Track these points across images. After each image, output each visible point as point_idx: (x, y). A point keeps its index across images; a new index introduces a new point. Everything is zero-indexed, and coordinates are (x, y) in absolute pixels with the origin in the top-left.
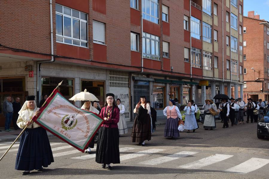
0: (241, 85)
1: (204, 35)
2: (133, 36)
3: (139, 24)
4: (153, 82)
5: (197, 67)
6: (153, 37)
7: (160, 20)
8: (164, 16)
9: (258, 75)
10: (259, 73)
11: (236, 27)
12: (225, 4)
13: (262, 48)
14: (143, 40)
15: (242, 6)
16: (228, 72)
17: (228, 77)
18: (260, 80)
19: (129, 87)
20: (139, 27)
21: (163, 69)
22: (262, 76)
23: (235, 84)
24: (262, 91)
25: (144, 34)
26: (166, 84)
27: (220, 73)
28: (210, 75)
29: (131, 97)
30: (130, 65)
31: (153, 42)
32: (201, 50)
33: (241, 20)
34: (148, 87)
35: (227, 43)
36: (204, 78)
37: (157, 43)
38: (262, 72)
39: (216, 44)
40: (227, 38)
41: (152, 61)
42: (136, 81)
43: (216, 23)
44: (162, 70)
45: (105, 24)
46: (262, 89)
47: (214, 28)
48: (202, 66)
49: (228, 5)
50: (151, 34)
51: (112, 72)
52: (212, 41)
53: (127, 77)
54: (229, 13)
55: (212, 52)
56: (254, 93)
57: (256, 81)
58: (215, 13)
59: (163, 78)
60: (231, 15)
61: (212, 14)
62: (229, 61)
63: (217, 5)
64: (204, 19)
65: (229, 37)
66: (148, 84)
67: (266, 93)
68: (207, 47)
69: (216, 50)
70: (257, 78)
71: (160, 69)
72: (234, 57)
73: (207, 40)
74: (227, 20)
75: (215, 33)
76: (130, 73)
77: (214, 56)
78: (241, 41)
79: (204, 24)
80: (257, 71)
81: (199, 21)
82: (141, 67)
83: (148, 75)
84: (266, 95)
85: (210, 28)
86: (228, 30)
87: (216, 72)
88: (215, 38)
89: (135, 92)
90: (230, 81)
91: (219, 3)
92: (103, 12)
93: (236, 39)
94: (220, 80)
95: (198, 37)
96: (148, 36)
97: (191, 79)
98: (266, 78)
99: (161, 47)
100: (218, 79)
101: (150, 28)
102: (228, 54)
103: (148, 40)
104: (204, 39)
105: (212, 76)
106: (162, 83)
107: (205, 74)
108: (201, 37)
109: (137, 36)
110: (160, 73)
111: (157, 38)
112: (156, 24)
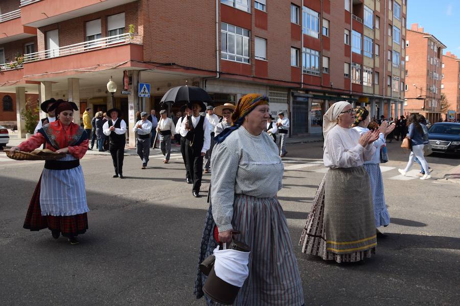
0: (402, 103)
1: (365, 49)
2: (293, 51)
3: (300, 39)
4: (312, 98)
5: (357, 83)
6: (313, 52)
7: (320, 34)
8: (324, 30)
9: (420, 92)
10: (421, 89)
11: (398, 40)
12: (387, 17)
13: (425, 63)
14: (303, 55)
15: (405, 19)
16: (389, 89)
17: (389, 94)
18: (422, 97)
19: (288, 103)
20: (300, 42)
21: (322, 84)
22: (424, 94)
23: (395, 101)
24: (424, 109)
25: (304, 49)
26: (325, 100)
27: (381, 90)
28: (371, 91)
29: (290, 113)
30: (290, 81)
31: (313, 58)
32: (362, 66)
33: (404, 34)
34: (307, 103)
35: (389, 58)
36: (364, 95)
37: (317, 58)
38: (425, 89)
39: (377, 59)
40: (389, 53)
41: (312, 77)
42: (295, 97)
43: (378, 37)
44: (321, 86)
45: (266, 40)
46: (423, 107)
47: (376, 42)
48: (362, 82)
49: (390, 18)
50: (311, 49)
51: (272, 87)
52: (374, 55)
53: (287, 93)
54: (391, 26)
55: (372, 67)
56: (414, 112)
57: (417, 99)
58: (377, 26)
59: (322, 94)
60: (394, 28)
61: (374, 27)
62: (391, 77)
63: (379, 18)
64: (366, 32)
65: (391, 52)
66: (307, 100)
67: (427, 112)
68: (368, 62)
69: (377, 65)
70: (419, 96)
71: (319, 85)
72: (395, 72)
73: (368, 54)
74: (390, 34)
75: (377, 47)
76: (289, 89)
77: (375, 72)
78: (403, 56)
79: (365, 38)
80: (420, 88)
81: (360, 35)
82: (301, 83)
83: (307, 91)
84: (427, 114)
85: (372, 42)
86: (390, 44)
87: (377, 88)
88: (377, 53)
89: (293, 108)
90: (390, 98)
91: (381, 16)
92: (264, 28)
93: (398, 54)
94: (380, 97)
95: (359, 52)
96: (308, 51)
97: (350, 96)
98: (428, 95)
99: (320, 63)
100: (378, 96)
101: (310, 43)
102: (389, 69)
103: (308, 56)
104: (365, 54)
105: (372, 93)
106: (321, 99)
107: (365, 90)
108: (362, 51)
109: (297, 51)
110: (320, 88)
111: (317, 53)
112: (316, 39)
